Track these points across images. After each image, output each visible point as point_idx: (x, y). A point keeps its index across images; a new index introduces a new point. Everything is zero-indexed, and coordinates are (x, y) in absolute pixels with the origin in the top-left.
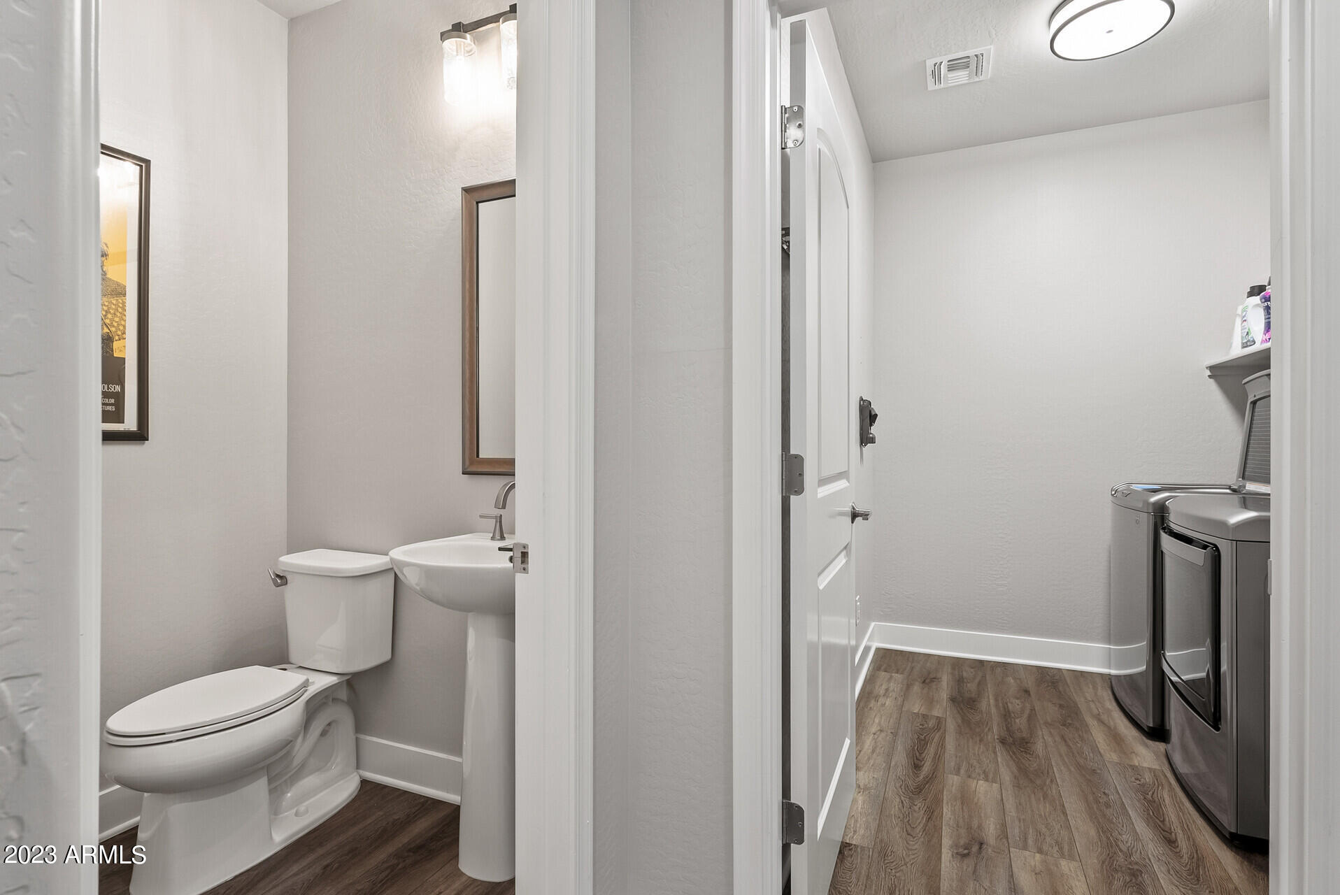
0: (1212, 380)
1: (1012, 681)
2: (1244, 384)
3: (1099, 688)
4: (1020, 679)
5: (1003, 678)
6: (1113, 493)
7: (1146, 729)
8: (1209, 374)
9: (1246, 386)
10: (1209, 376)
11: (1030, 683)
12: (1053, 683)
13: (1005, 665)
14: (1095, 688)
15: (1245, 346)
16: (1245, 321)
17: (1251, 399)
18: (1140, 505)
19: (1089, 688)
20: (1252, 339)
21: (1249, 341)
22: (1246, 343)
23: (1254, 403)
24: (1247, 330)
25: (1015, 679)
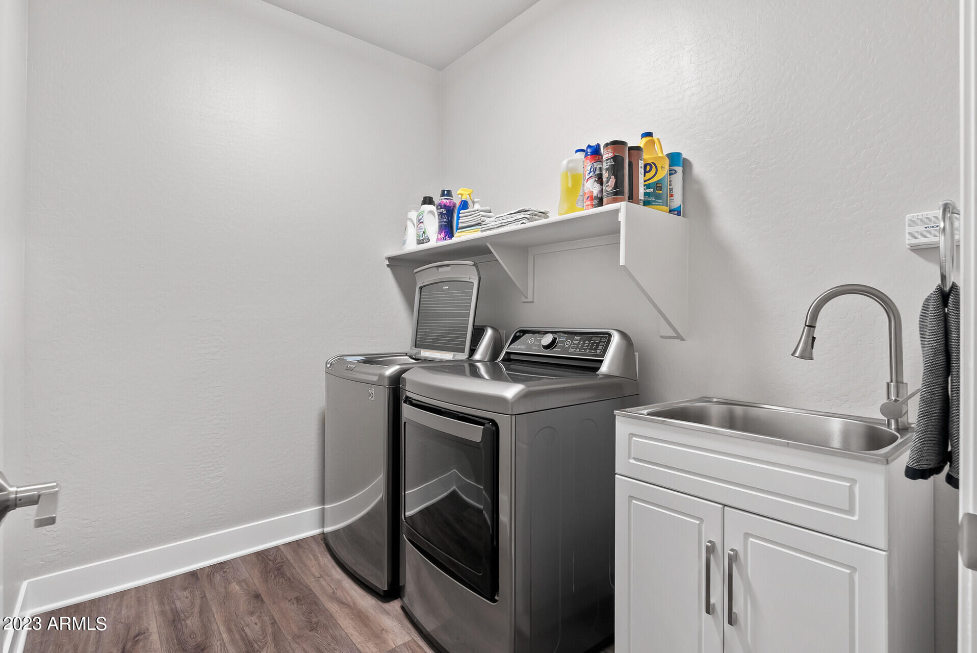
0: (388, 269)
1: (237, 588)
2: (415, 273)
3: (319, 555)
4: (244, 581)
5: (225, 588)
6: (328, 366)
7: (382, 594)
8: (388, 263)
9: (416, 274)
10: (387, 265)
11: (256, 581)
12: (278, 569)
13: (221, 566)
14: (316, 558)
15: (420, 242)
16: (422, 222)
17: (419, 285)
18: (375, 379)
19: (311, 560)
20: (427, 238)
21: (425, 239)
22: (423, 240)
23: (421, 288)
24: (423, 230)
25: (239, 583)
